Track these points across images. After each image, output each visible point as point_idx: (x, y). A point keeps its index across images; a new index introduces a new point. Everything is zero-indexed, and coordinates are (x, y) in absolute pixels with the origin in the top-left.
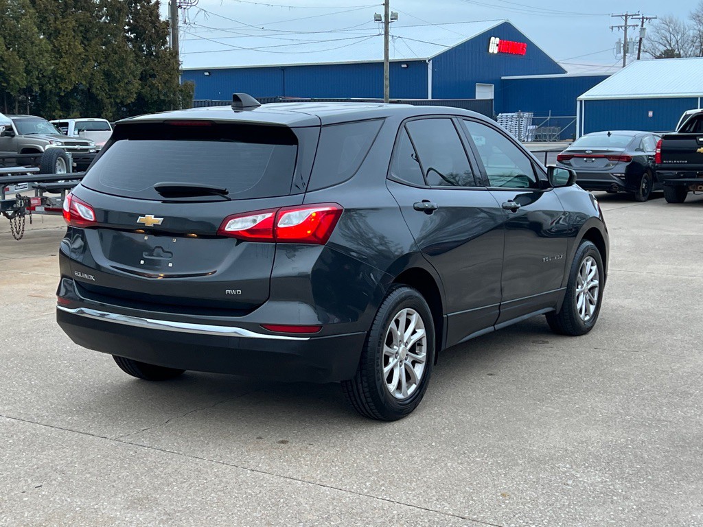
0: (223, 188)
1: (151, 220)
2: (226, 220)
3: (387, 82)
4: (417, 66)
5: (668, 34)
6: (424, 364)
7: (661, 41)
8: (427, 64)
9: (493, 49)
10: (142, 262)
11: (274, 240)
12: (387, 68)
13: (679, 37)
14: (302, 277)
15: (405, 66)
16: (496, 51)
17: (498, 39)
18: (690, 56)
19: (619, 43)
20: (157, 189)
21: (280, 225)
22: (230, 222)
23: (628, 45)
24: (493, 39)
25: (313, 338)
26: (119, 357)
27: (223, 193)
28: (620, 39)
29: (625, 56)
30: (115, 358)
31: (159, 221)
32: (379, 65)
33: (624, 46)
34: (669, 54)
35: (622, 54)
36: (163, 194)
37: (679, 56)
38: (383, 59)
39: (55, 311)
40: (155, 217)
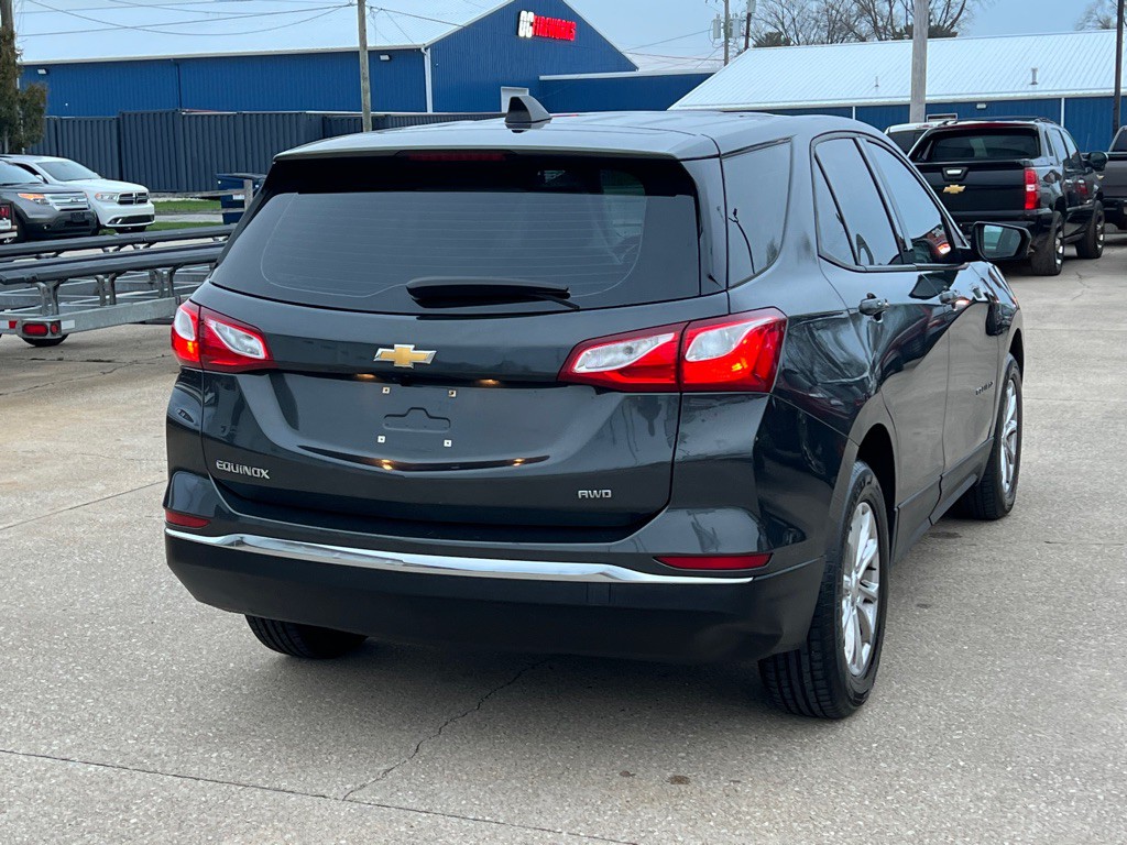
0: (562, 286)
1: (405, 355)
2: (575, 351)
3: (365, 85)
4: (407, 58)
5: (779, 8)
6: (876, 603)
7: (769, 20)
8: (423, 55)
9: (526, 31)
10: (381, 439)
11: (679, 386)
12: (364, 61)
13: (796, 13)
14: (733, 459)
15: (387, 58)
16: (529, 35)
17: (531, 15)
18: (813, 43)
19: (717, 21)
20: (412, 291)
21: (691, 356)
22: (584, 354)
23: (731, 25)
24: (523, 13)
25: (757, 579)
26: (263, 620)
27: (561, 295)
28: (718, 16)
29: (727, 41)
30: (251, 621)
31: (425, 356)
32: (352, 56)
33: (725, 26)
34: (773, 41)
35: (723, 39)
36: (422, 303)
37: (787, 43)
38: (358, 45)
39: (163, 540)
40: (415, 349)
